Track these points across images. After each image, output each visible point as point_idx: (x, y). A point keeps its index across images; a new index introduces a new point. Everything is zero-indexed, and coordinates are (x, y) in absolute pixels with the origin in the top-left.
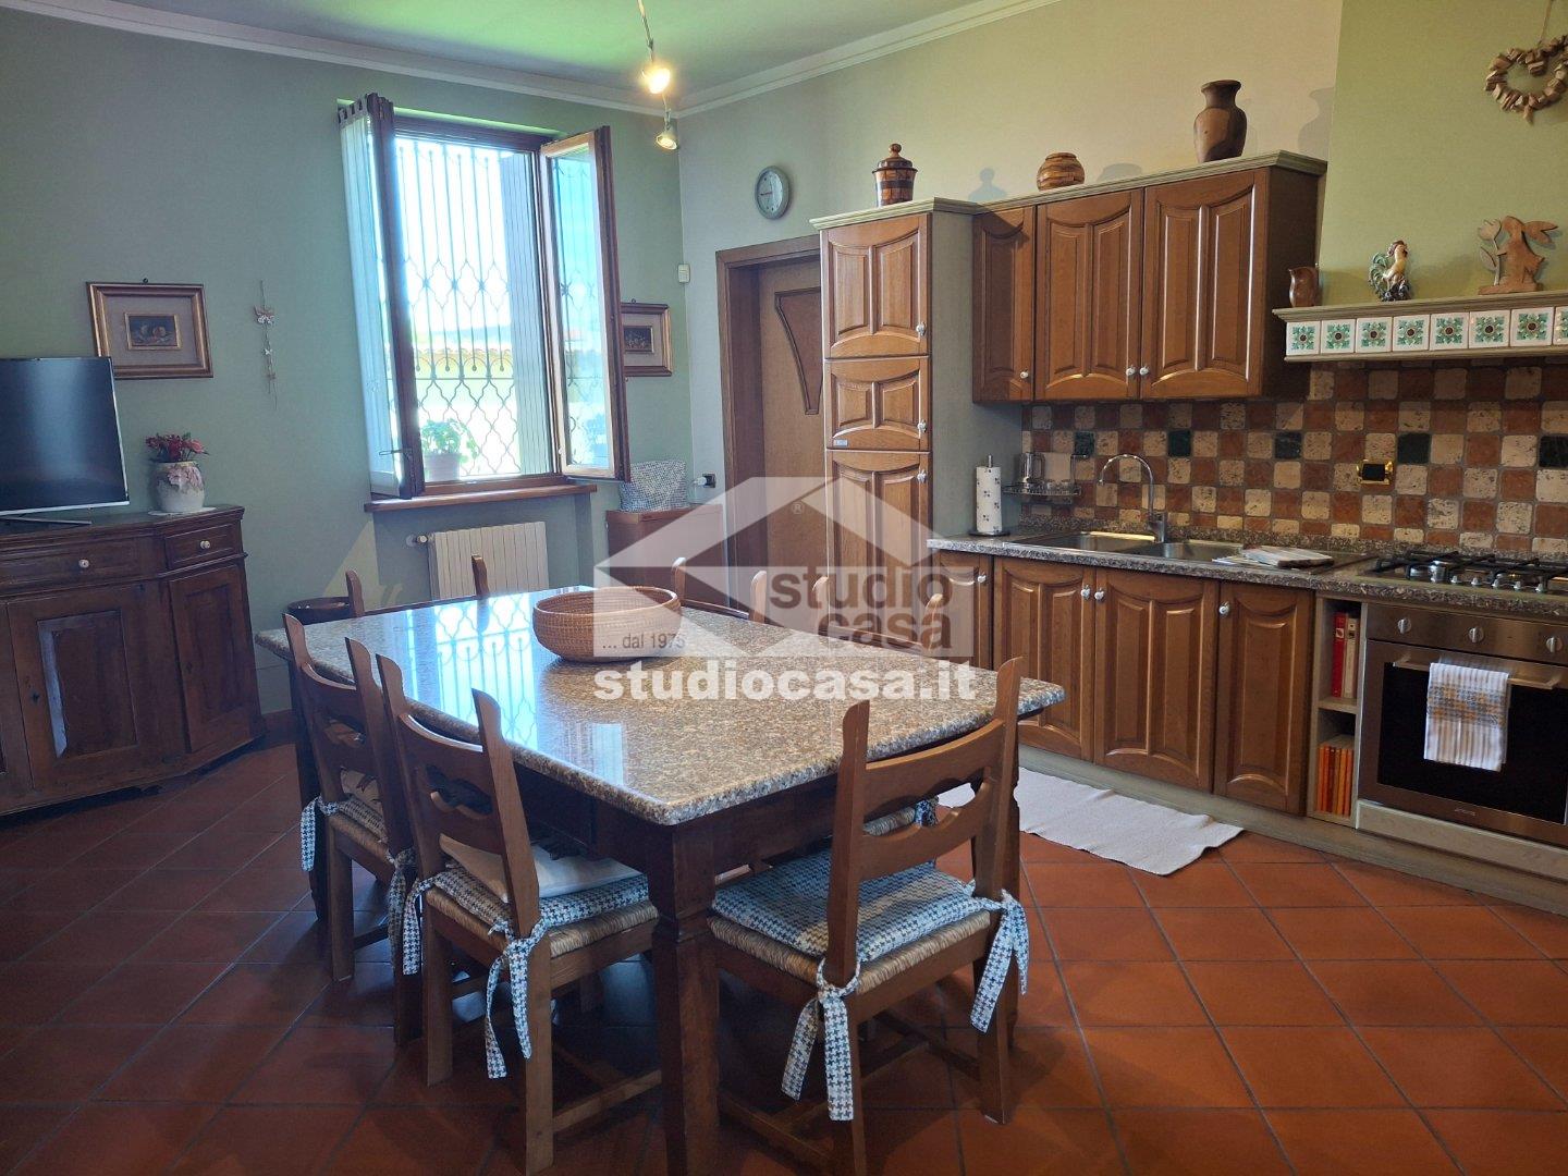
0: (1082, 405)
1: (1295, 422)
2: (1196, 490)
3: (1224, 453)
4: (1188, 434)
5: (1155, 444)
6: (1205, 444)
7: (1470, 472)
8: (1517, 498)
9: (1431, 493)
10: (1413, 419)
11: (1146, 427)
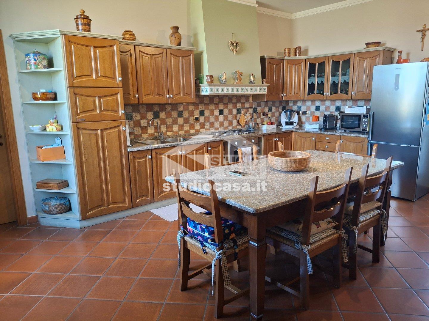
0: (127, 105)
1: (181, 109)
2: (161, 126)
3: (167, 117)
4: (159, 113)
5: (150, 115)
6: (162, 115)
7: (210, 117)
8: (217, 121)
9: (205, 122)
10: (201, 107)
11: (147, 111)
